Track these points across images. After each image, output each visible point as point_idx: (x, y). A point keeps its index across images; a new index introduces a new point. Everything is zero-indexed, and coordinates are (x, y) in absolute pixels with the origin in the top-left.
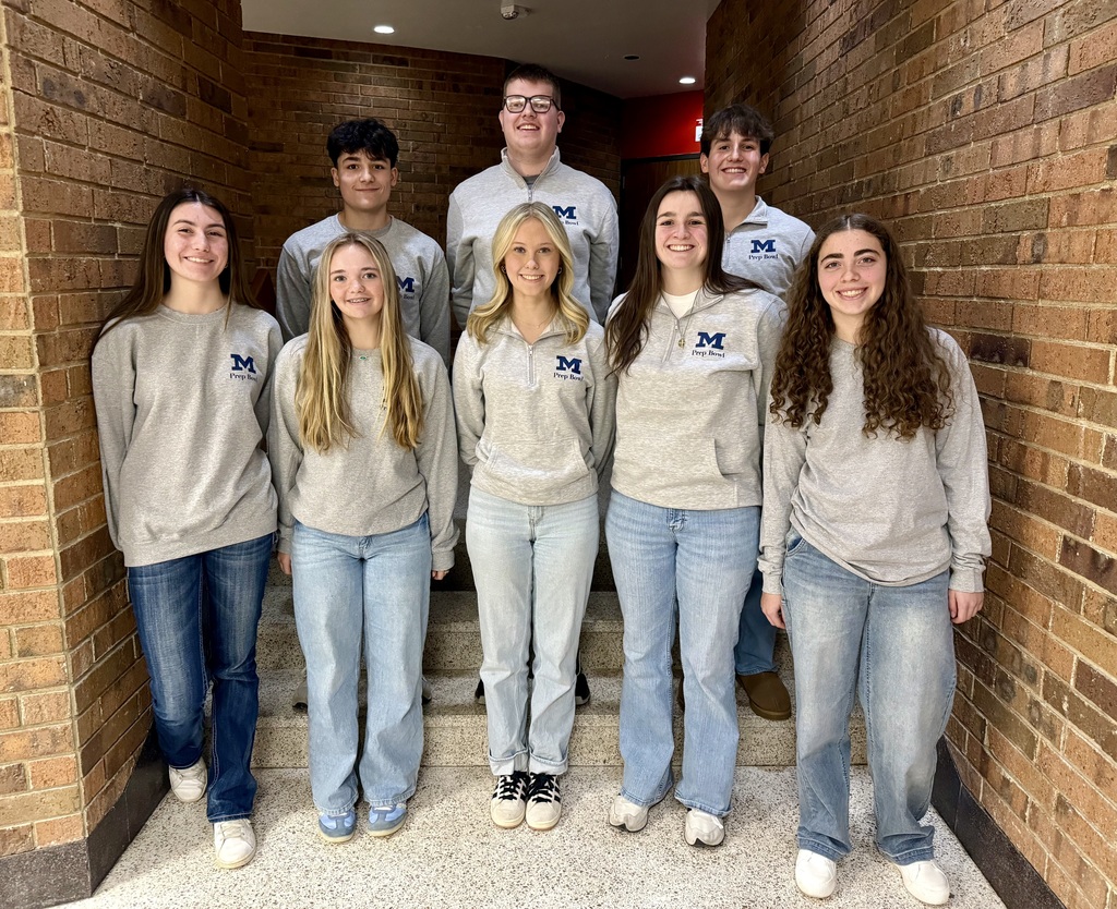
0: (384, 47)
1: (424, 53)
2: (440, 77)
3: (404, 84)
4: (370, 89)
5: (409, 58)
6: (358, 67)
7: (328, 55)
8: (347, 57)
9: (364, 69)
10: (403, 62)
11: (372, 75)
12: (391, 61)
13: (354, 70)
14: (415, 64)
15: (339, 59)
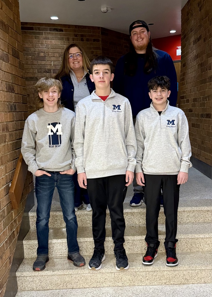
0: (53, 25)
1: (69, 26)
2: (76, 36)
3: (61, 39)
4: (49, 42)
5: (63, 28)
6: (44, 33)
7: (32, 29)
8: (39, 29)
9: (46, 34)
10: (61, 30)
11: (50, 36)
12: (56, 30)
13: (42, 35)
14: (66, 31)
15: (36, 30)
